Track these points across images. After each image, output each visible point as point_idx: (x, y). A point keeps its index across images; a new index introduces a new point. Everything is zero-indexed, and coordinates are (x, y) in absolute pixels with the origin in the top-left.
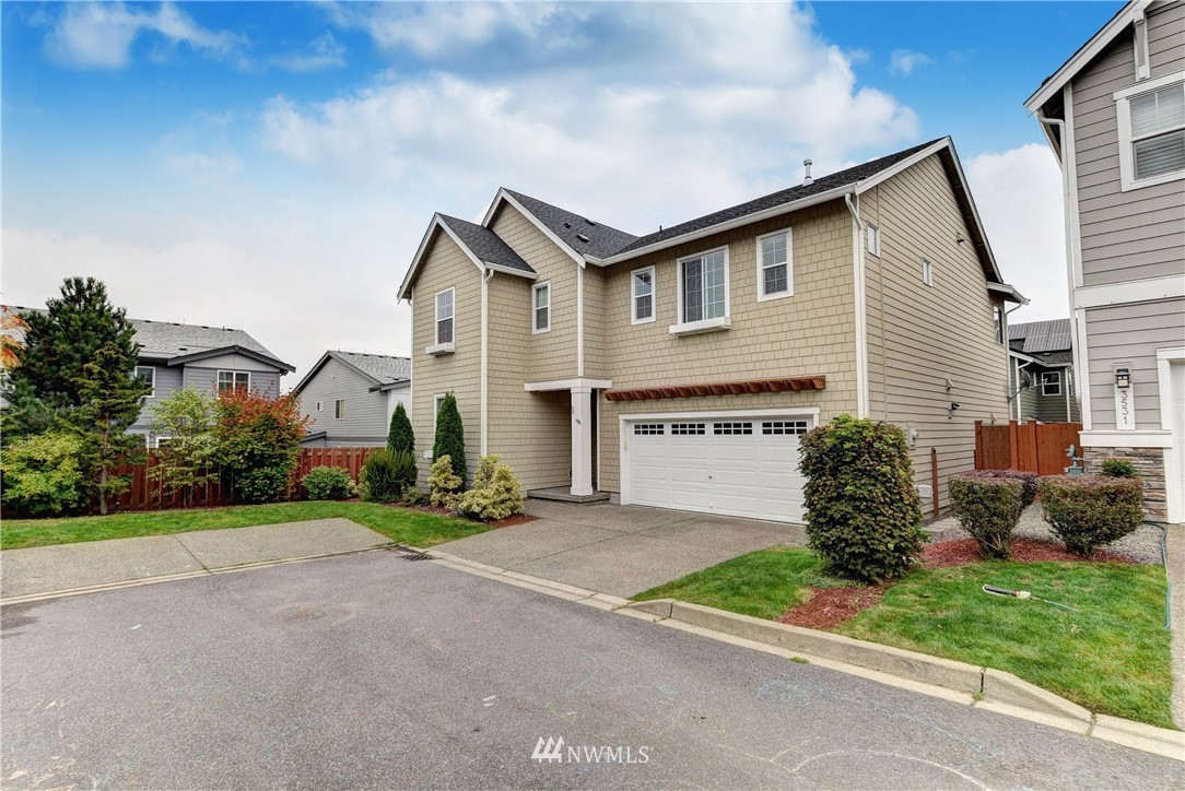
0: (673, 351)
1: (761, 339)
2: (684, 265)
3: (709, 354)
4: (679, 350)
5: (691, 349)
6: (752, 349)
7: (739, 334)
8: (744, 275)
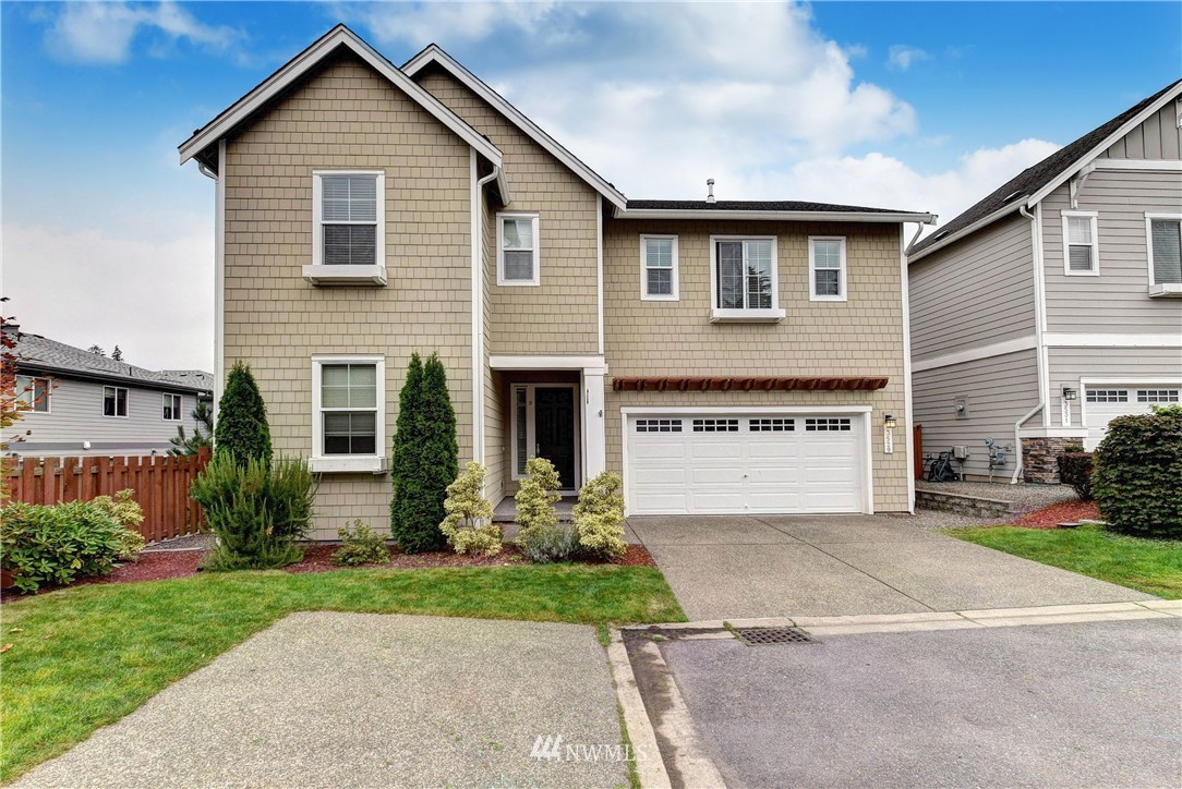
0: (703, 338)
1: (813, 338)
2: (717, 244)
3: (753, 346)
4: (712, 338)
5: (728, 338)
6: (803, 346)
7: (789, 330)
8: (794, 270)
